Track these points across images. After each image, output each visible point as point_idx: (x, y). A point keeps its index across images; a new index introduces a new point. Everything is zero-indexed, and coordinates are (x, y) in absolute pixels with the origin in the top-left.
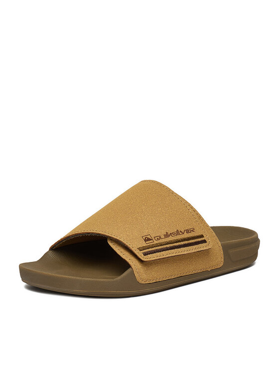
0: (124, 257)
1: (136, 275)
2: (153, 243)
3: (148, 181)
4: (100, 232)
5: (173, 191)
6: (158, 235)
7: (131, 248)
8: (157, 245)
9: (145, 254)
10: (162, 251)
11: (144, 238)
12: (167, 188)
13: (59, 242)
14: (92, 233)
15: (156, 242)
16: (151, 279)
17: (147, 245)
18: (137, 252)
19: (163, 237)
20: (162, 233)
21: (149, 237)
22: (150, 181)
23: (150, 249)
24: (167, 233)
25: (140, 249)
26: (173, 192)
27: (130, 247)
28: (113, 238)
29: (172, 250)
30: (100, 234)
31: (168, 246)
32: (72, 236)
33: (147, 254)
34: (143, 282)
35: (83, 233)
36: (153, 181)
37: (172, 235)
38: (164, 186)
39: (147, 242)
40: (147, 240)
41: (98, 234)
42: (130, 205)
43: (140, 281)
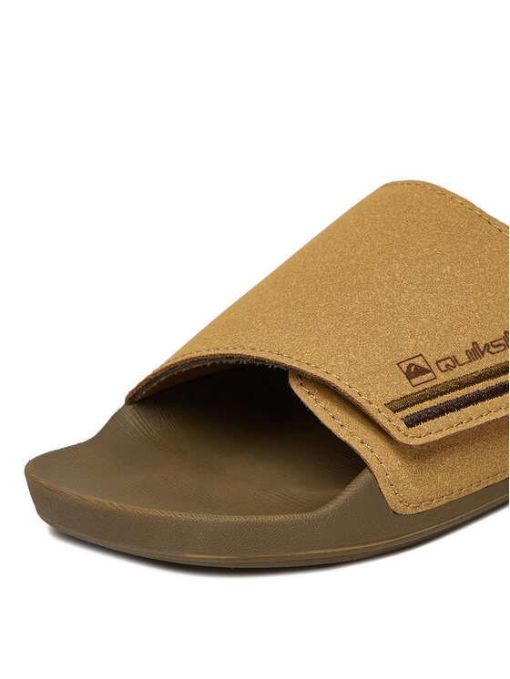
0: (342, 434)
1: (387, 491)
2: (434, 383)
3: (402, 183)
4: (262, 355)
5: (481, 211)
6: (448, 353)
7: (365, 405)
8: (448, 388)
9: (412, 422)
10: (466, 405)
11: (404, 366)
12: (465, 202)
13: (148, 382)
14: (241, 357)
15: (443, 378)
16: (433, 495)
17: (415, 390)
18: (383, 417)
19: (463, 358)
20: (460, 346)
21: (419, 361)
22: (409, 183)
23: (427, 404)
24: (473, 344)
25: (395, 407)
26: (482, 214)
27: (361, 400)
28: (304, 372)
29: (495, 399)
30: (263, 360)
31: (482, 386)
32: (184, 363)
33: (418, 422)
34: (409, 511)
35: (213, 358)
36: (418, 184)
37: (492, 349)
38: (454, 197)
39: (415, 381)
40: (413, 372)
41: (258, 359)
42: (353, 262)
43: (400, 509)
